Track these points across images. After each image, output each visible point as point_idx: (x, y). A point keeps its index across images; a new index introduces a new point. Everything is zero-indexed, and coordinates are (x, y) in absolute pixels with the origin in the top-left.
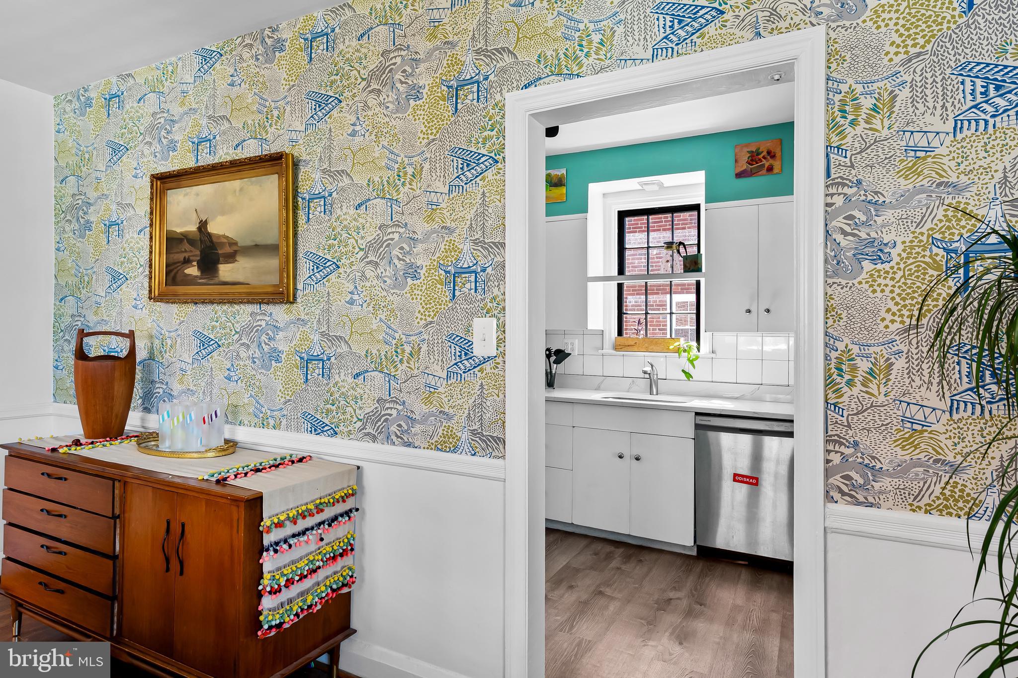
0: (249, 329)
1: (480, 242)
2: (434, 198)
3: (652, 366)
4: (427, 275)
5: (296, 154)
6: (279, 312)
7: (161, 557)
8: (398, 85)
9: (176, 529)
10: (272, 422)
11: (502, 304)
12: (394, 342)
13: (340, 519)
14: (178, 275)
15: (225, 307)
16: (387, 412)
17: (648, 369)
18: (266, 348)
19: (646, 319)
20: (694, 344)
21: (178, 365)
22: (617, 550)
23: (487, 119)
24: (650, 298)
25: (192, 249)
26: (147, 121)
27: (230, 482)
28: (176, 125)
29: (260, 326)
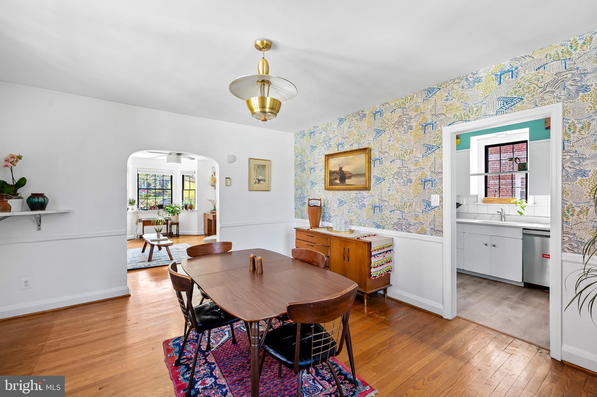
0: (355, 198)
1: (433, 172)
2: (417, 159)
3: (502, 209)
4: (415, 182)
5: (370, 147)
6: (365, 193)
7: (342, 257)
8: (405, 126)
9: (346, 250)
10: (363, 225)
11: (441, 190)
12: (404, 202)
13: (388, 252)
14: (333, 183)
15: (348, 192)
16: (401, 222)
17: (500, 211)
18: (361, 203)
19: (499, 190)
20: (525, 200)
21: (333, 208)
22: (484, 281)
23: (436, 135)
24: (501, 181)
25: (337, 175)
26: (322, 139)
27: (360, 238)
28: (331, 140)
29: (359, 197)
